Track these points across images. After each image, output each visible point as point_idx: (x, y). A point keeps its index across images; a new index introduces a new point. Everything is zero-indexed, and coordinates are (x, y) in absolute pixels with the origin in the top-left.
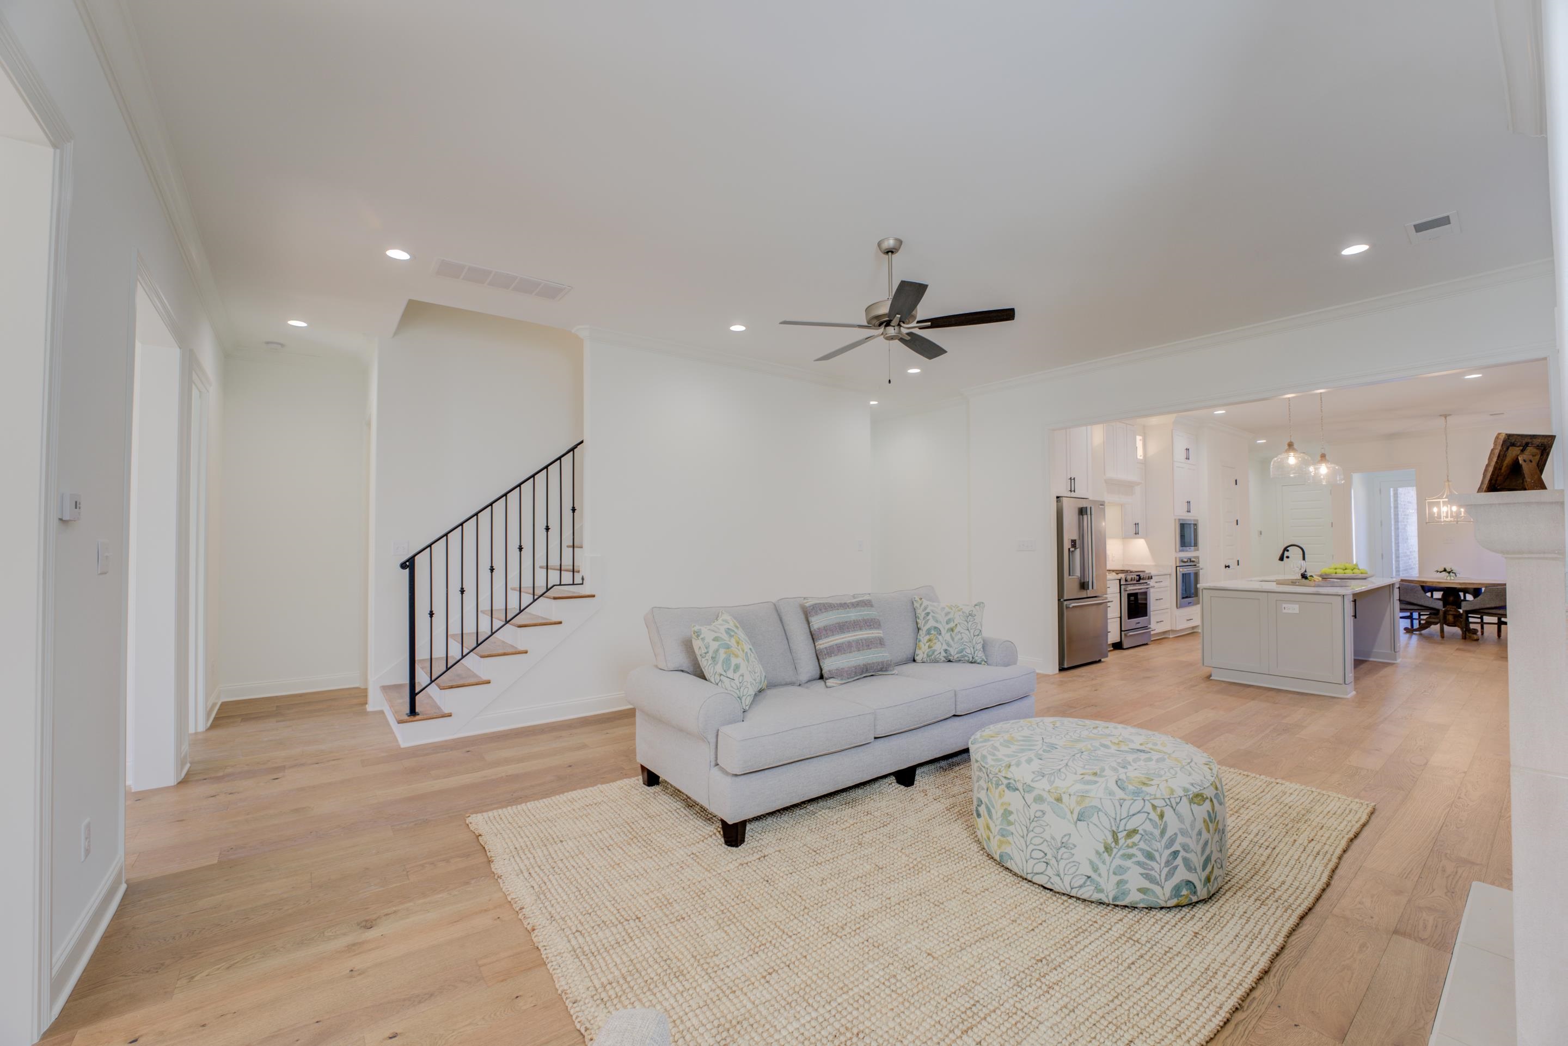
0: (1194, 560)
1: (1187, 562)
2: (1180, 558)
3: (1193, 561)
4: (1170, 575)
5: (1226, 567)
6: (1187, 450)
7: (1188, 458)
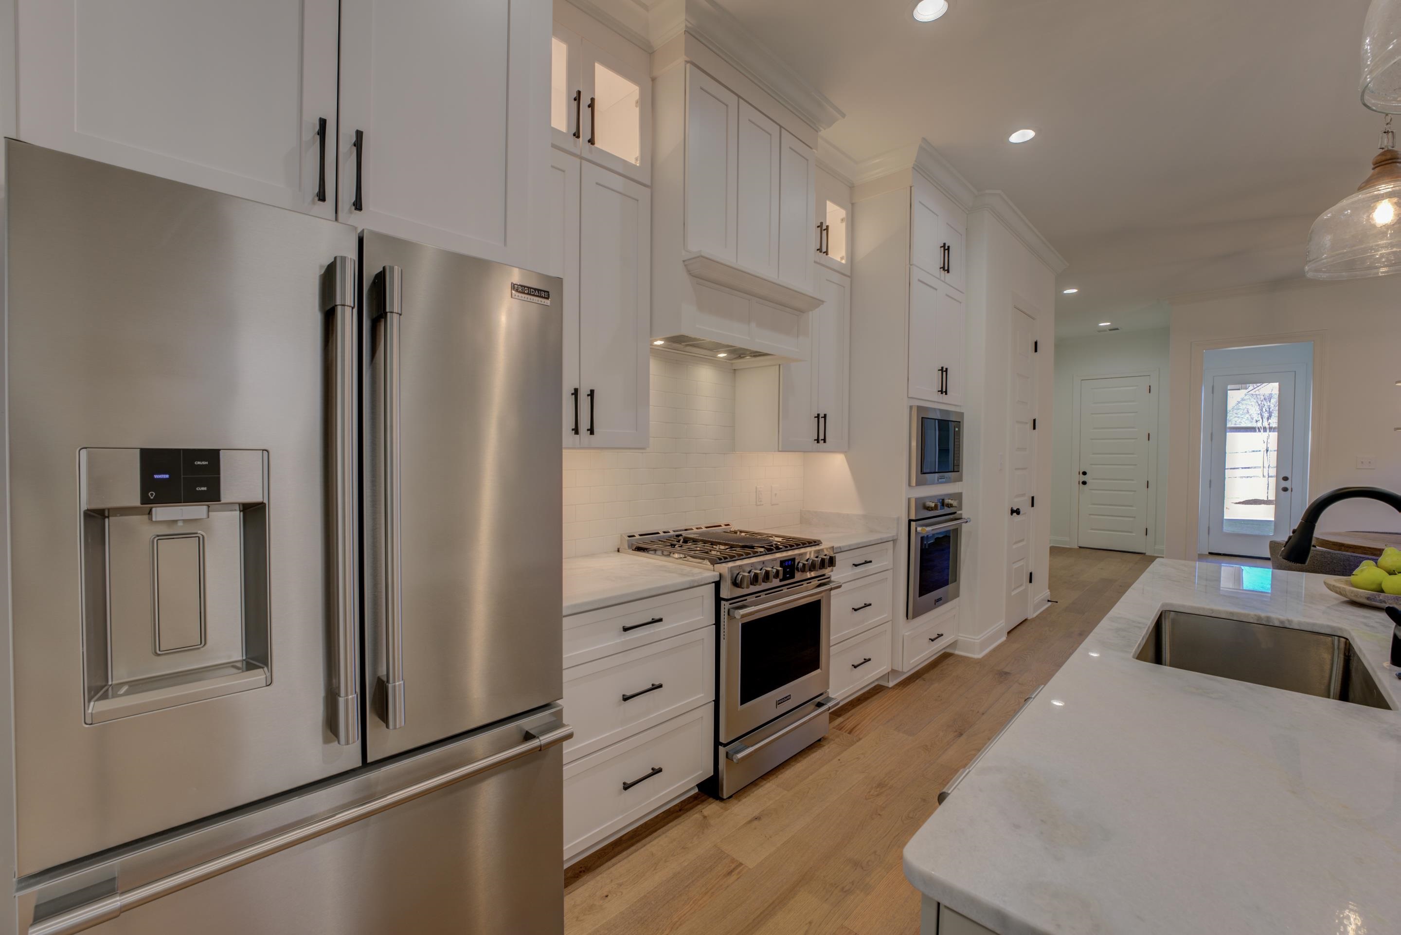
0: (950, 501)
1: (936, 508)
2: (917, 500)
3: (950, 506)
4: (894, 541)
5: (1013, 512)
6: (946, 248)
7: (946, 269)
